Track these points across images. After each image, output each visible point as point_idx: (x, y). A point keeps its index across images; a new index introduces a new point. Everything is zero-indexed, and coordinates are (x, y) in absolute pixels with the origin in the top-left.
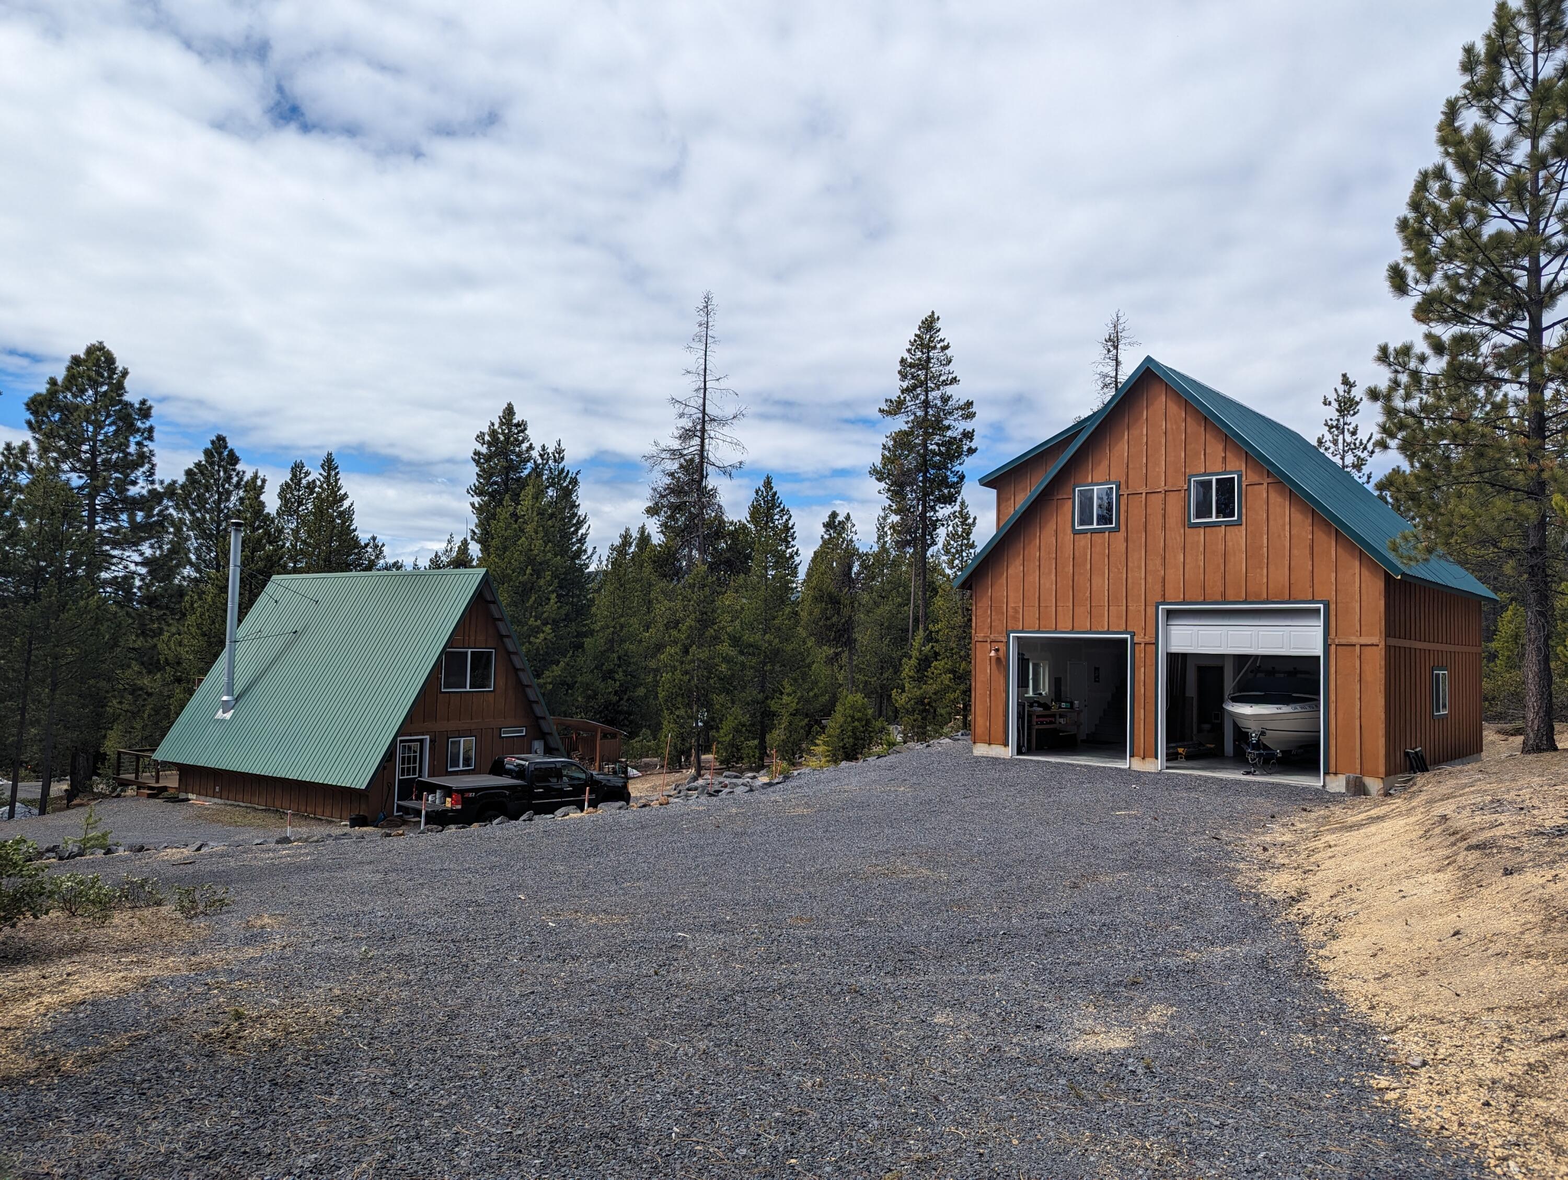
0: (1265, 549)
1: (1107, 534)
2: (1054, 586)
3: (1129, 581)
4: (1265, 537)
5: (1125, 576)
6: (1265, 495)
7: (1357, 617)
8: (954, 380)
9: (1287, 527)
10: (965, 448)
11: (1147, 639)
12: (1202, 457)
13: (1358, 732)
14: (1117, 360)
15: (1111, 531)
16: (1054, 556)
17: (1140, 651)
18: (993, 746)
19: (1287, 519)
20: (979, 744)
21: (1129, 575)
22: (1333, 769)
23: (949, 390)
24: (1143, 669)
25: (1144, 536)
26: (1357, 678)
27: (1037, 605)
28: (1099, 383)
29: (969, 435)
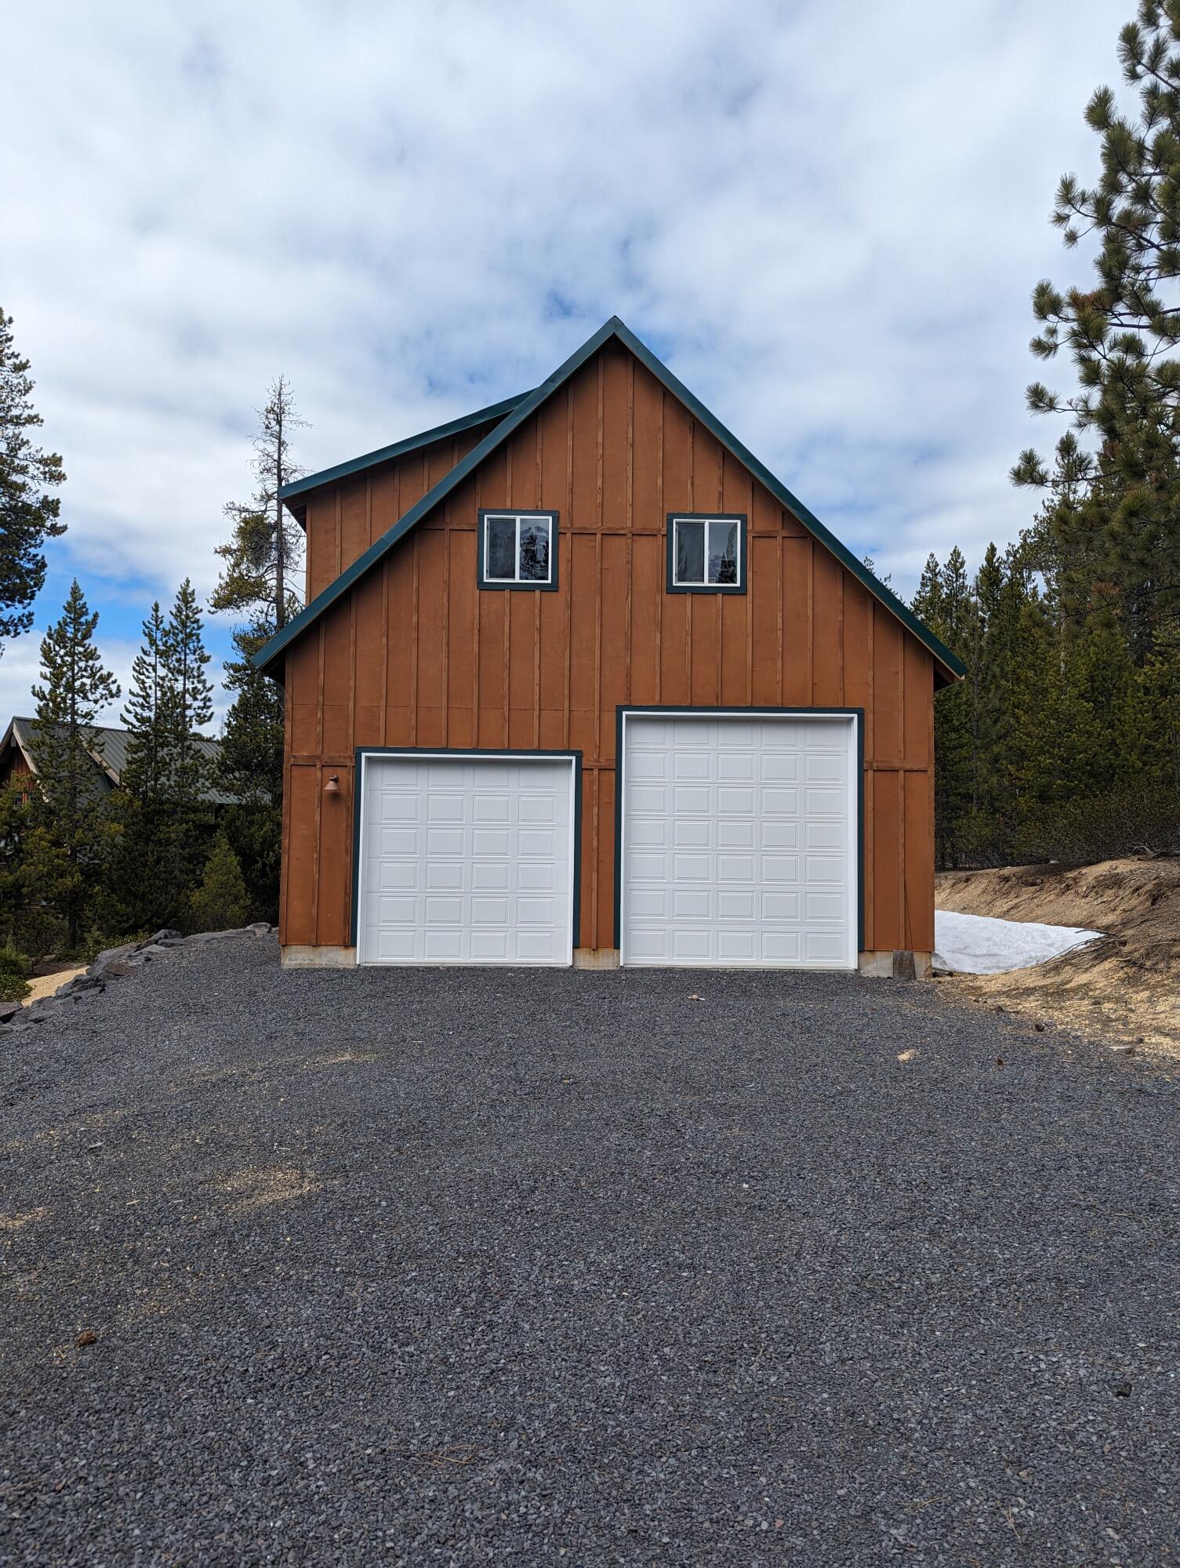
0: (780, 633)
1: (538, 593)
2: (445, 675)
3: (574, 671)
4: (780, 614)
5: (567, 663)
6: (779, 554)
7: (901, 733)
8: (32, 420)
9: (810, 602)
10: (48, 524)
11: (603, 763)
12: (689, 487)
13: (902, 891)
14: (279, 439)
15: (544, 588)
16: (445, 623)
17: (591, 782)
18: (324, 949)
19: (810, 591)
20: (294, 948)
21: (574, 662)
22: (869, 945)
23: (27, 432)
24: (595, 810)
25: (598, 602)
26: (901, 817)
27: (413, 704)
28: (256, 464)
29: (51, 506)
